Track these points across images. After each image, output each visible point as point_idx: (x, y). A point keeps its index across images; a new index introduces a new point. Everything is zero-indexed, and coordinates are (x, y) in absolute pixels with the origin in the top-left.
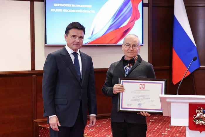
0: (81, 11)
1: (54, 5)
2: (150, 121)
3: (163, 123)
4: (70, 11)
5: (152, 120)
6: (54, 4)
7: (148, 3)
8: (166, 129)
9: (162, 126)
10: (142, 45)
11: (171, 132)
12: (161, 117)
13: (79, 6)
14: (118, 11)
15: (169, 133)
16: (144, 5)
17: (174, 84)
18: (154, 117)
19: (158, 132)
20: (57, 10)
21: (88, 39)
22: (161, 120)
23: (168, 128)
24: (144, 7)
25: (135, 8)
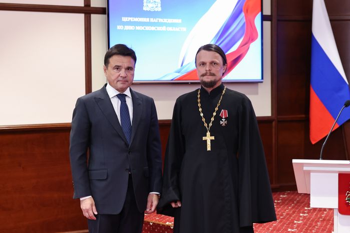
0: (164, 28)
1: (123, 20)
2: (275, 203)
3: (296, 205)
4: (148, 28)
5: (278, 200)
6: (123, 18)
7: (271, 16)
8: (301, 215)
9: (293, 210)
10: (262, 82)
11: (309, 219)
12: (292, 196)
13: (161, 20)
14: (222, 30)
15: (305, 221)
16: (264, 18)
17: (313, 143)
18: (281, 196)
19: (288, 219)
20: (127, 28)
21: (176, 72)
22: (292, 201)
23: (304, 213)
24: (264, 22)
25: (250, 24)
